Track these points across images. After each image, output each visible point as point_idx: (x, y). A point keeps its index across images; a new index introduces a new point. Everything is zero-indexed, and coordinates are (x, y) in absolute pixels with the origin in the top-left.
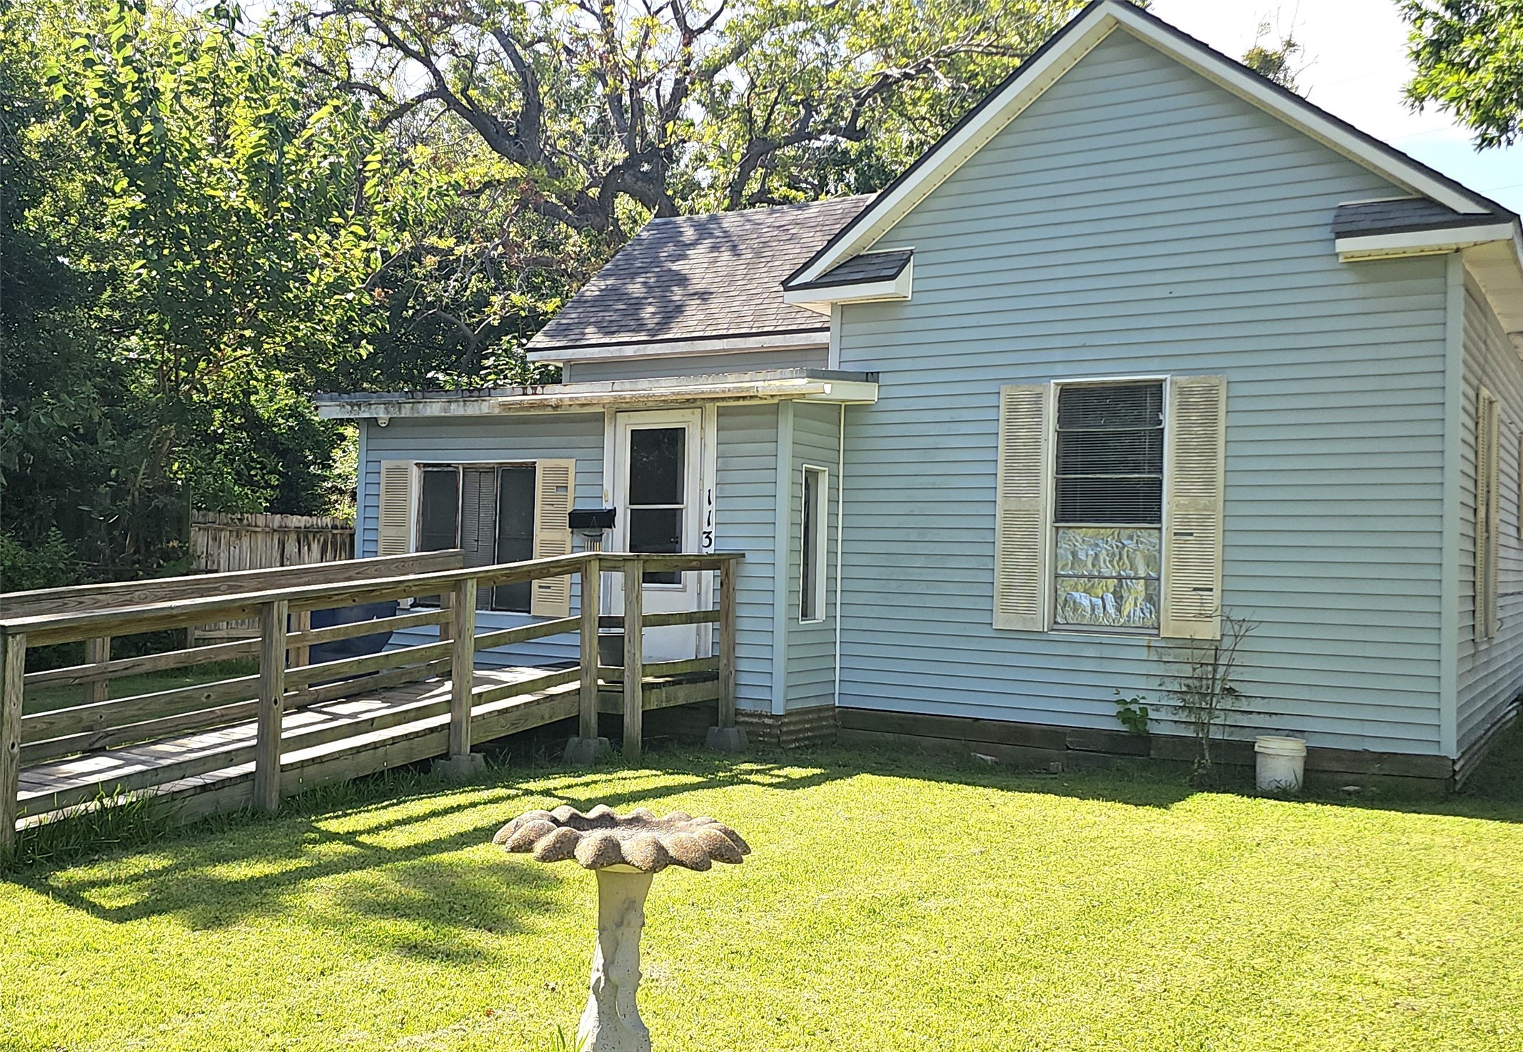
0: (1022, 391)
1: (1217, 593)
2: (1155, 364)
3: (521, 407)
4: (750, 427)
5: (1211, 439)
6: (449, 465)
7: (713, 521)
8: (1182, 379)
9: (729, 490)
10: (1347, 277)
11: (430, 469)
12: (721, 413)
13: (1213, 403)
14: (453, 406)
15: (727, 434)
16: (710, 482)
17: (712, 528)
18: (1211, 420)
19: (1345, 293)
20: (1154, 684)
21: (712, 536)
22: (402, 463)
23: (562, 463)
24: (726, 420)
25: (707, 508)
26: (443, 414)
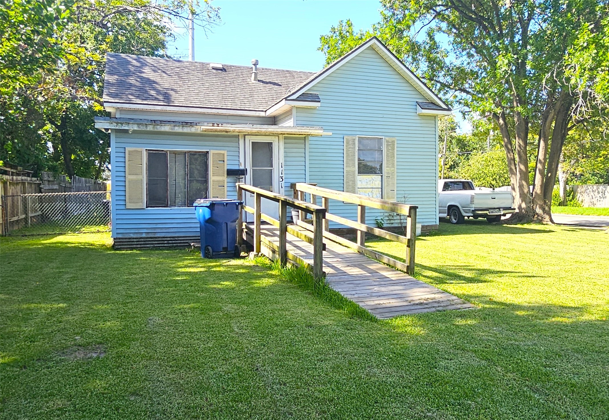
0: (350, 138)
1: (395, 191)
2: (380, 134)
3: (211, 130)
4: (296, 143)
5: (393, 154)
6: (163, 151)
7: (283, 173)
8: (387, 138)
9: (288, 163)
10: (418, 118)
11: (151, 152)
12: (285, 138)
13: (394, 145)
14: (176, 128)
15: (288, 145)
16: (282, 160)
17: (283, 175)
18: (393, 149)
19: (418, 121)
20: (382, 214)
21: (283, 178)
22: (139, 149)
23: (222, 152)
24: (287, 141)
25: (281, 169)
26: (171, 131)
